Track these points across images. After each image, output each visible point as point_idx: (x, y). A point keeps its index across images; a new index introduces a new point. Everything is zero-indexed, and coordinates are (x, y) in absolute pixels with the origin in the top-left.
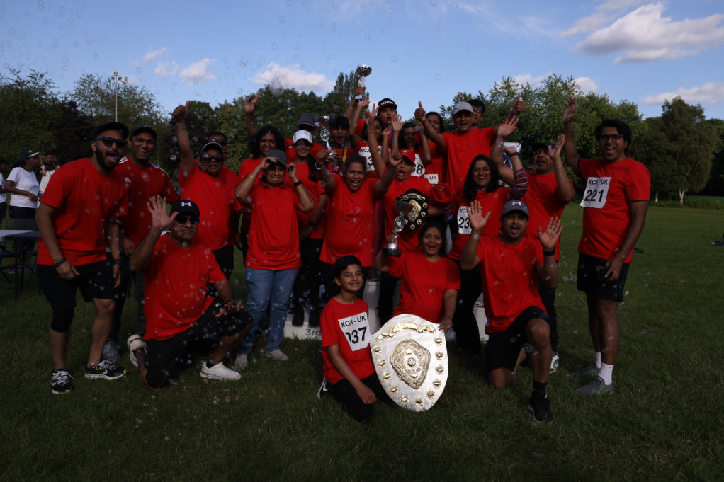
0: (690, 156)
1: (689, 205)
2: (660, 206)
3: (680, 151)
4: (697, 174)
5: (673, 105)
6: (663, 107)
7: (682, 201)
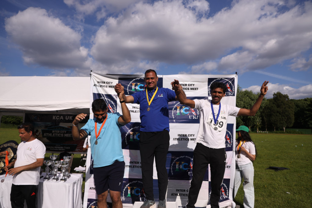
0: (286, 113)
1: (287, 132)
2: (276, 133)
3: (282, 111)
4: (289, 120)
5: (277, 94)
6: (273, 95)
7: (285, 131)
